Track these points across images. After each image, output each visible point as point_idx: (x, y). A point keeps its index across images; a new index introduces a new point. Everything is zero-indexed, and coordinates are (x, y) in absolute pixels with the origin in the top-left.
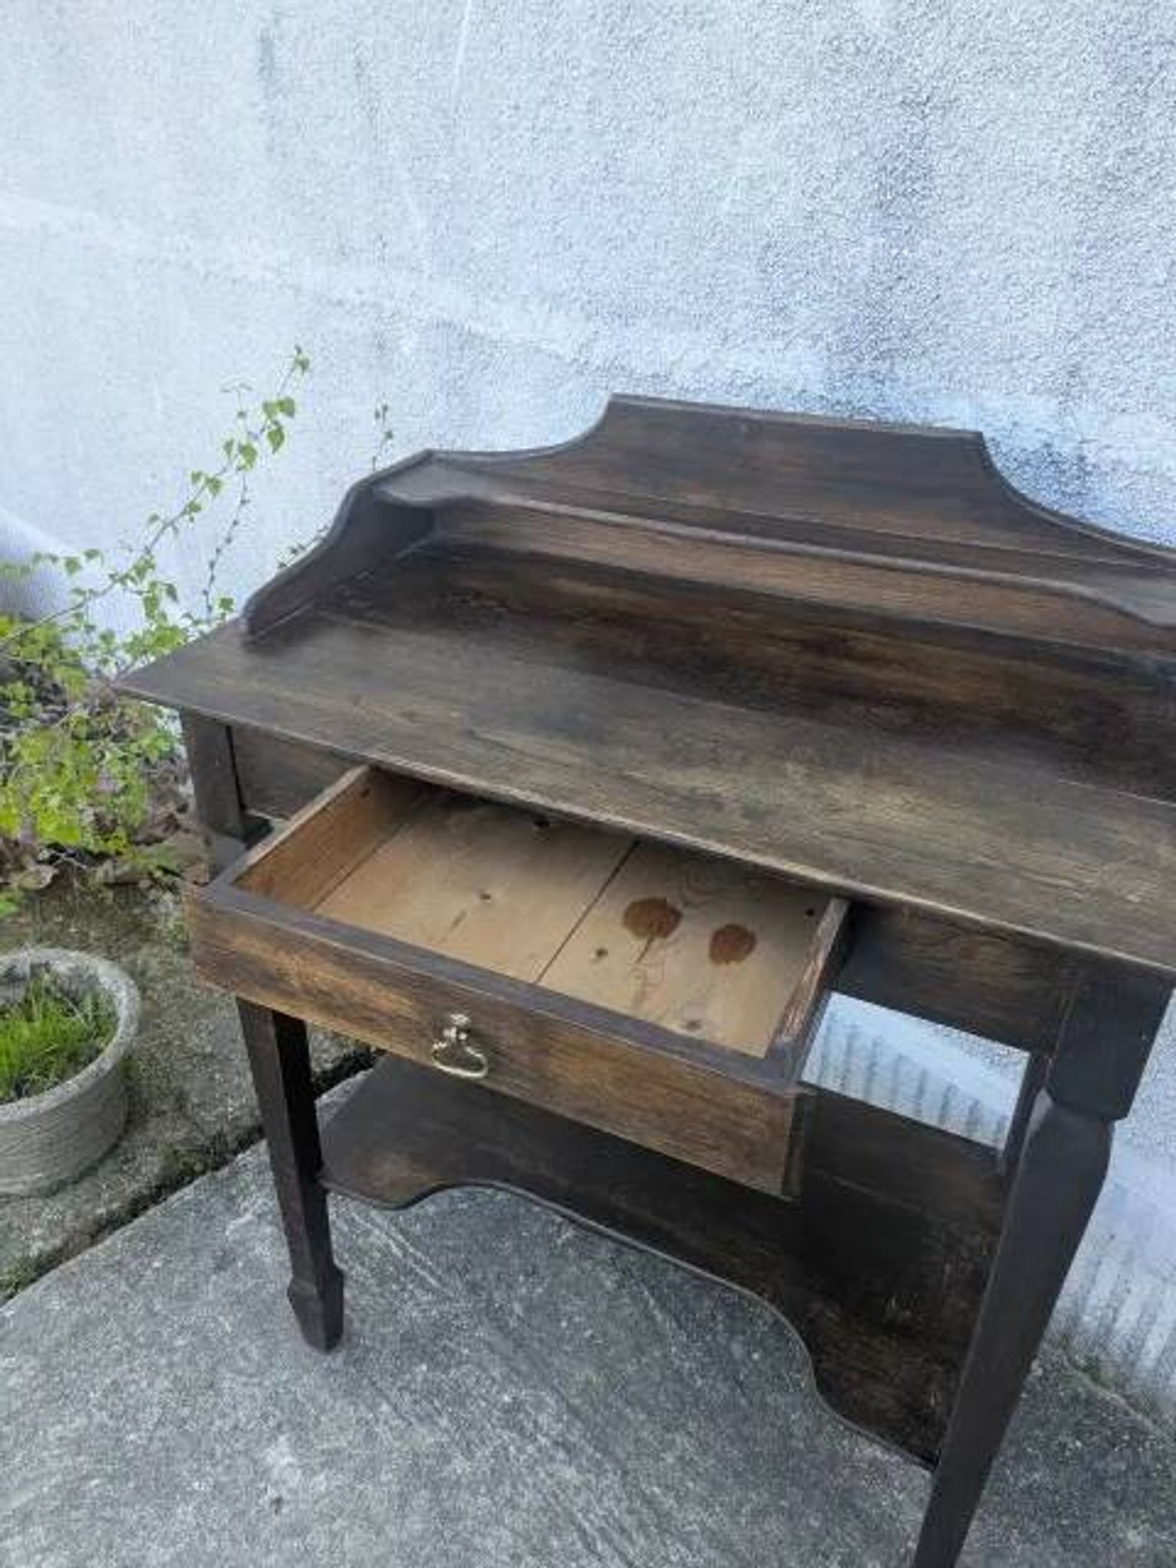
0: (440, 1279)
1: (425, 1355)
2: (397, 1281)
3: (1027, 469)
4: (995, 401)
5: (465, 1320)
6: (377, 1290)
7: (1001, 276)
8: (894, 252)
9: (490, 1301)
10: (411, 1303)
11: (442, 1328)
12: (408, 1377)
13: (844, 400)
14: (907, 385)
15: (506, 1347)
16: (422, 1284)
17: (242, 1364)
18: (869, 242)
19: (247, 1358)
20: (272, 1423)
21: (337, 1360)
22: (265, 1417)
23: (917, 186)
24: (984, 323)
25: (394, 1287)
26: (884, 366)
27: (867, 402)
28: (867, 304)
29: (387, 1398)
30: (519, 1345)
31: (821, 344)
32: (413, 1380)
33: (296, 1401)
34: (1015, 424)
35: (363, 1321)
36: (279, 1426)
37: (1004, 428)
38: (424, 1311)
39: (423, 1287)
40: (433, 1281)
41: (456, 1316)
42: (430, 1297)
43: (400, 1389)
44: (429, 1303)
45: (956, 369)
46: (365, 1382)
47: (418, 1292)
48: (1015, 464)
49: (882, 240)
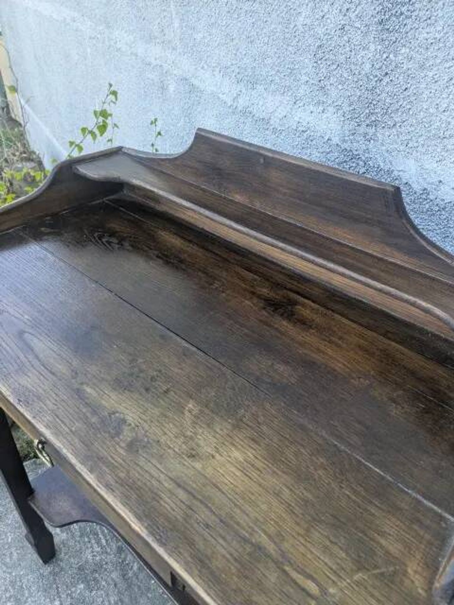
0: (107, 541)
1: (86, 581)
2: (88, 537)
3: (443, 213)
4: (430, 165)
5: (110, 566)
6: (78, 539)
7: (446, 78)
8: (385, 56)
9: (124, 560)
10: (90, 550)
11: (98, 567)
12: (73, 589)
13: (348, 149)
14: (382, 145)
15: (122, 585)
16: (98, 542)
17: (8, 560)
18: (372, 47)
19: (11, 558)
20: (8, 595)
21: (47, 569)
22: (6, 590)
23: (404, 9)
24: (431, 110)
25: (86, 540)
26: (371, 131)
27: (361, 152)
28: (367, 89)
29: (60, 597)
30: (129, 586)
31: (341, 112)
32: (75, 592)
33: (22, 587)
34: (440, 182)
35: (66, 554)
36: (11, 597)
37: (432, 184)
38: (94, 556)
39: (98, 543)
40: (104, 541)
41: (106, 563)
42: (99, 549)
43: (67, 595)
44: (98, 552)
45: (411, 139)
46: (55, 586)
47: (95, 545)
48: (437, 208)
49: (379, 47)
